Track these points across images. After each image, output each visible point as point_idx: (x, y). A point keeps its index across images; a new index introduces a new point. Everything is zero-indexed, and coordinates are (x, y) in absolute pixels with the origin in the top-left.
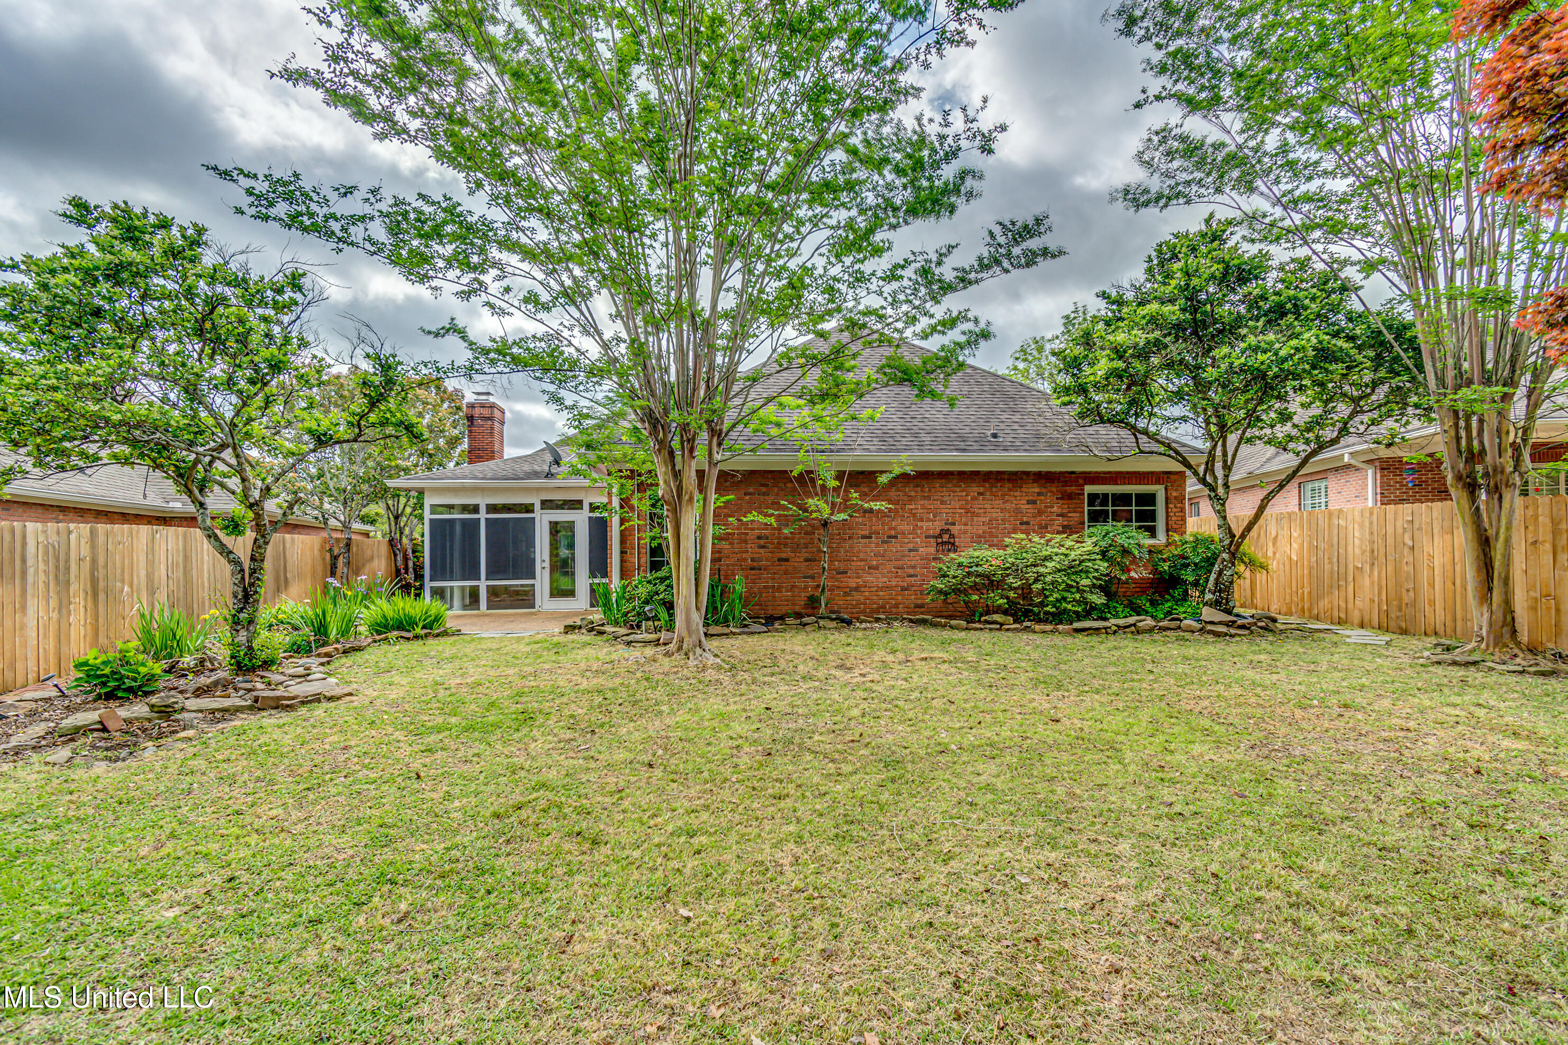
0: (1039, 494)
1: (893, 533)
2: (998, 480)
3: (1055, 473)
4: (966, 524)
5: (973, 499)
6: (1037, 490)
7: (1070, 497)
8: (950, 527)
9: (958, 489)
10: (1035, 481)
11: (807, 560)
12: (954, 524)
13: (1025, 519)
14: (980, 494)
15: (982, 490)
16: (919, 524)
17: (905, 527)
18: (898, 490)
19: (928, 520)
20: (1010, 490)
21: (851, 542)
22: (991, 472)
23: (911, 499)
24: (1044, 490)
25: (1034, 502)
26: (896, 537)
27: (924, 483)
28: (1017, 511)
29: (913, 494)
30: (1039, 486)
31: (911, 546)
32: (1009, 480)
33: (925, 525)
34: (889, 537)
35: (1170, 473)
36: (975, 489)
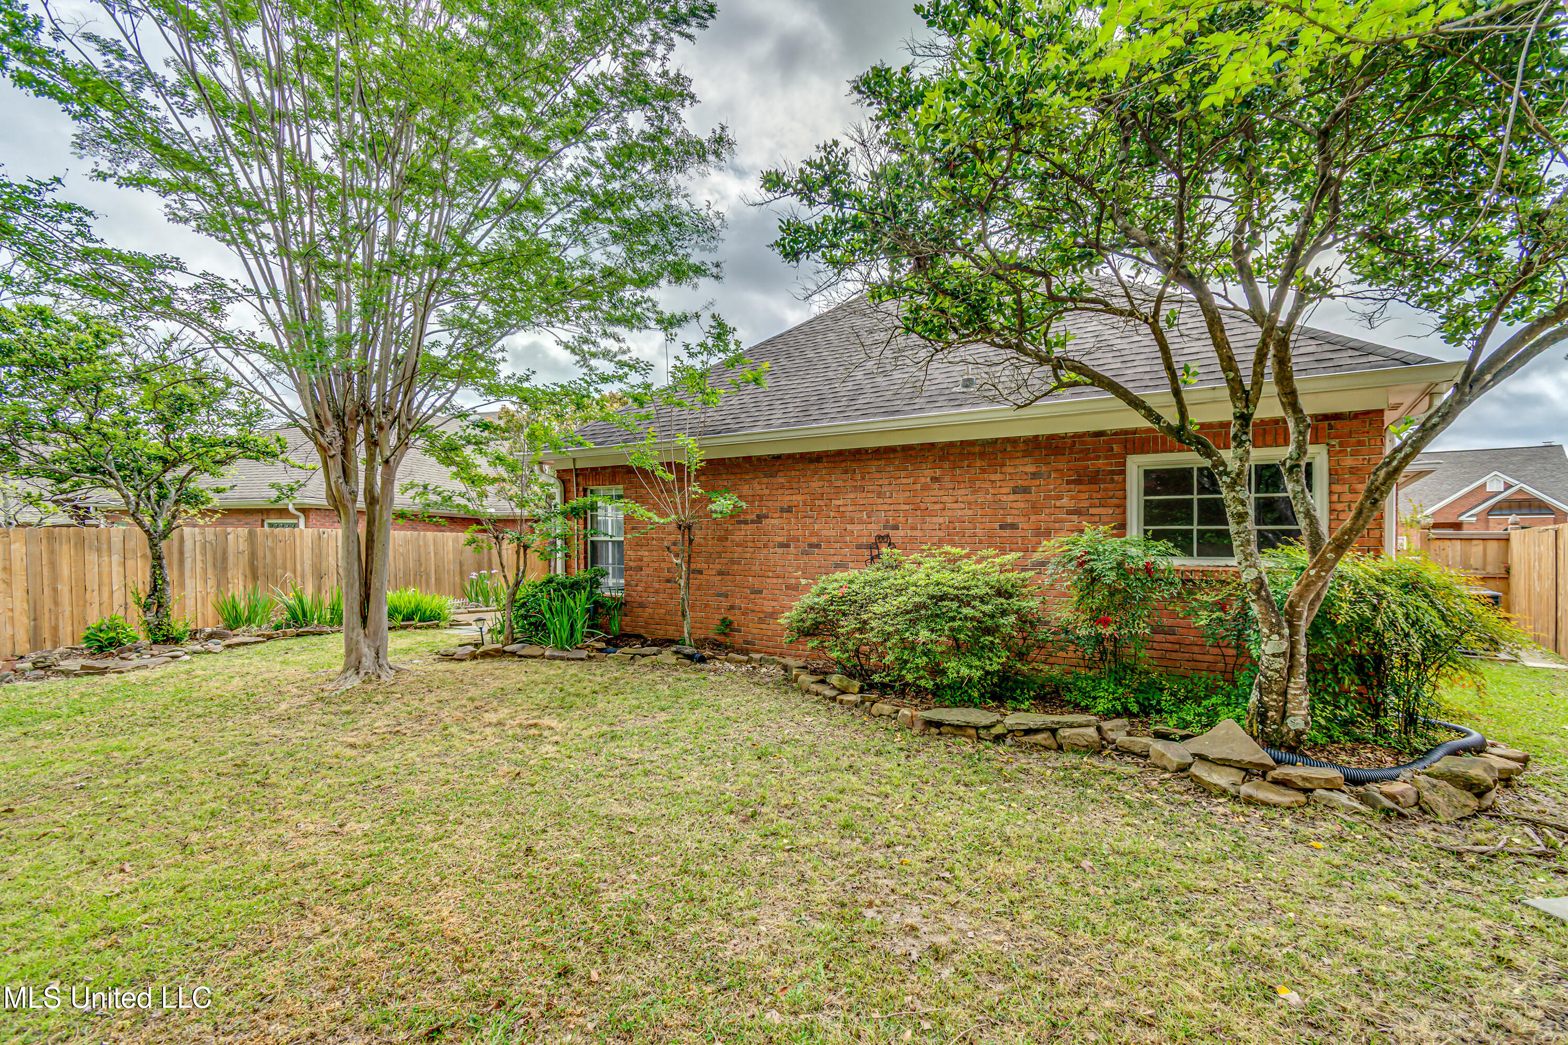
0: (1034, 475)
1: (815, 540)
2: (963, 456)
3: (1065, 436)
4: (914, 528)
5: (925, 488)
6: (1031, 469)
7: (1094, 478)
8: (891, 532)
9: (903, 474)
10: (1026, 454)
11: (720, 573)
12: (896, 528)
13: (1009, 520)
14: (935, 479)
15: (938, 472)
16: (849, 527)
17: (828, 531)
18: (821, 479)
19: (861, 522)
20: (983, 471)
21: (765, 551)
22: (952, 444)
23: (838, 491)
24: (1044, 468)
25: (1026, 490)
26: (818, 546)
27: (854, 466)
28: (997, 503)
29: (840, 483)
30: (1036, 462)
31: (837, 559)
32: (982, 455)
33: (856, 528)
34: (811, 546)
35: (1337, 416)
36: (926, 474)
